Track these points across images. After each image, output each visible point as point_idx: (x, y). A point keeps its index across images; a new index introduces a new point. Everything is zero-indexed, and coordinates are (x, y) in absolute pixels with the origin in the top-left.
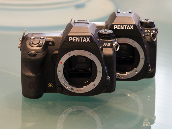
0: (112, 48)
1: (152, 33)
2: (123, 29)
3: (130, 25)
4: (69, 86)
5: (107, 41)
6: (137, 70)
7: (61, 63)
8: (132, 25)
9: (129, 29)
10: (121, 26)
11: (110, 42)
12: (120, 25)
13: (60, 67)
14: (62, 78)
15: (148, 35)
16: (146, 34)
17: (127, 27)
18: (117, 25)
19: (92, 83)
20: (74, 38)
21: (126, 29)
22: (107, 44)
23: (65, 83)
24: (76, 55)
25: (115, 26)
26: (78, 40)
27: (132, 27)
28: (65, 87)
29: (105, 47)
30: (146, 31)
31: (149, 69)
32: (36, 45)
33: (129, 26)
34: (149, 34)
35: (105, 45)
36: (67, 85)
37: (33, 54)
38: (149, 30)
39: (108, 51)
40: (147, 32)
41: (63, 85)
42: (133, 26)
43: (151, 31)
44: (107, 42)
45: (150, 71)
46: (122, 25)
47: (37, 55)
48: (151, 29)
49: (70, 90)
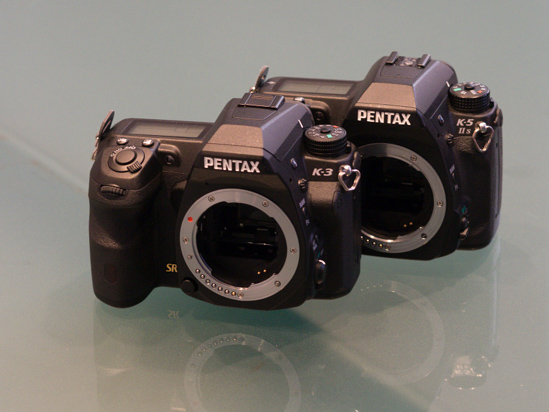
0: (335, 184)
1: (477, 130)
2: (382, 121)
3: (400, 113)
4: (213, 281)
5: (324, 163)
6: (425, 232)
7: (190, 219)
8: (406, 113)
9: (400, 123)
10: (378, 115)
11: (330, 165)
12: (376, 110)
13: (188, 229)
14: (194, 257)
15: (465, 135)
16: (462, 131)
17: (393, 117)
18: (367, 109)
19: (274, 278)
20: (216, 160)
21: (389, 122)
22: (323, 170)
23: (203, 272)
24: (228, 202)
25: (360, 112)
26: (227, 166)
27: (406, 120)
28: (202, 281)
29: (317, 179)
30: (460, 122)
31: (463, 231)
32: (125, 168)
33: (397, 116)
34: (469, 131)
35: (316, 172)
36: (208, 277)
37: (112, 192)
38: (469, 121)
39: (323, 192)
40: (465, 126)
41: (197, 276)
42: (409, 116)
43: (474, 122)
44: (324, 166)
45: (463, 236)
46: (381, 111)
47: (122, 195)
48: (477, 116)
49: (214, 290)
